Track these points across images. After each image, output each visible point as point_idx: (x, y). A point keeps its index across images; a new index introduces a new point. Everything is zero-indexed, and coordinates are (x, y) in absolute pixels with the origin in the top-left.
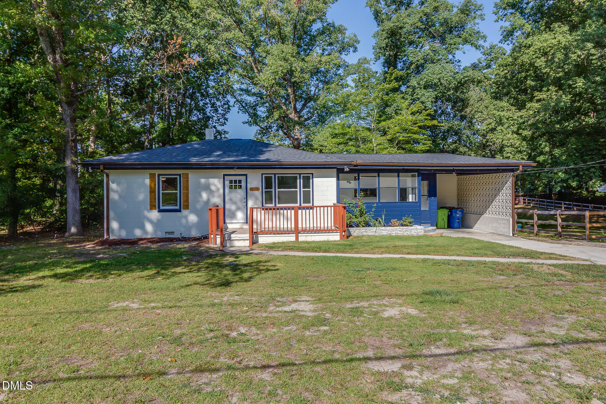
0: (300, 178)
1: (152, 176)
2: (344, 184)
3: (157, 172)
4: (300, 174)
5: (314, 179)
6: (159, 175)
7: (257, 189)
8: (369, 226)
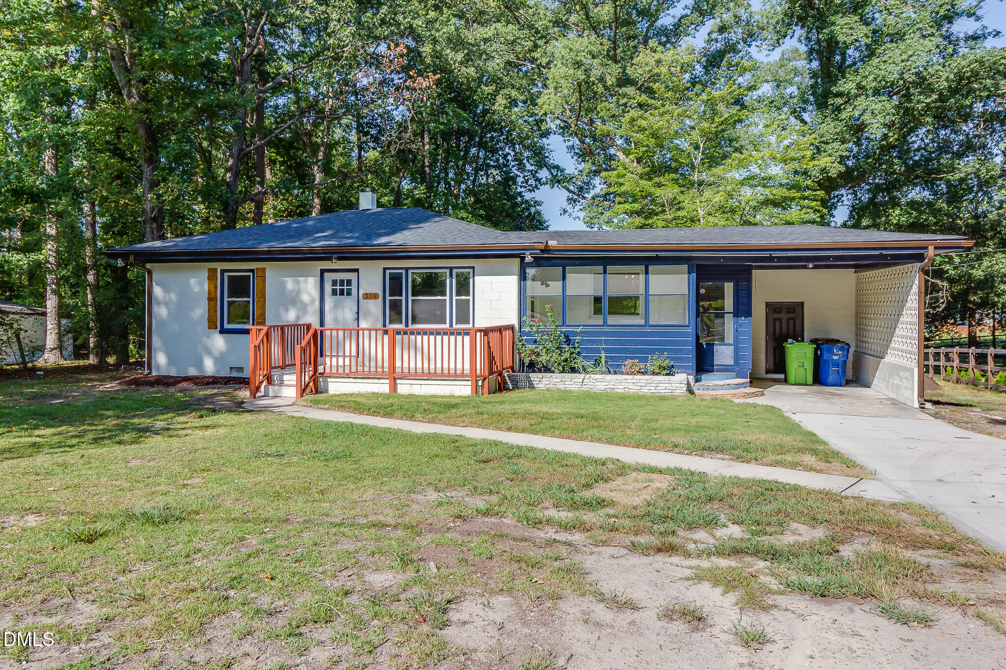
0: (451, 275)
1: (212, 273)
2: (535, 289)
3: (219, 266)
4: (451, 269)
5: (476, 278)
6: (223, 271)
7: (375, 296)
8: (573, 370)
